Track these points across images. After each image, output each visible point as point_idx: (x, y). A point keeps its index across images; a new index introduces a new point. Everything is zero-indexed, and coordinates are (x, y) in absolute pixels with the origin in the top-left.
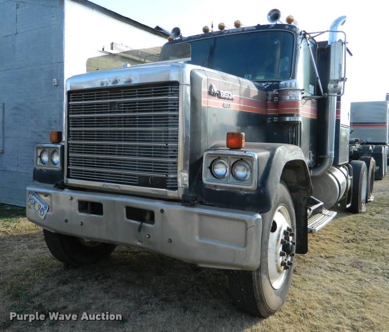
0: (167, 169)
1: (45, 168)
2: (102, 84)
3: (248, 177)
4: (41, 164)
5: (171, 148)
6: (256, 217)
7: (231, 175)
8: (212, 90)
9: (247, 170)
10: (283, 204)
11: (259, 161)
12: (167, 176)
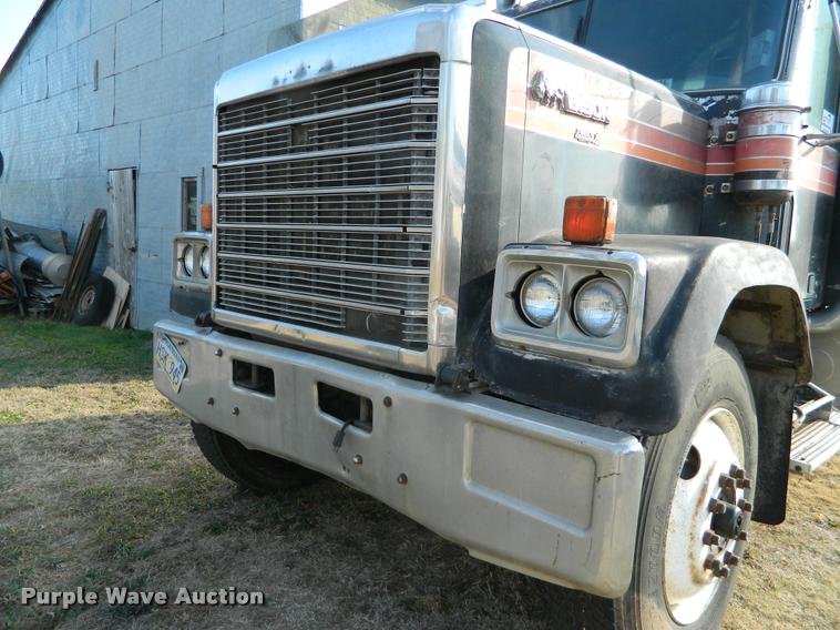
0: (405, 295)
1: (189, 283)
2: (276, 82)
3: (616, 326)
4: (184, 276)
5: (416, 239)
6: (625, 447)
7: (567, 319)
8: (542, 86)
9: (617, 308)
10: (723, 403)
11: (651, 281)
12: (403, 312)
